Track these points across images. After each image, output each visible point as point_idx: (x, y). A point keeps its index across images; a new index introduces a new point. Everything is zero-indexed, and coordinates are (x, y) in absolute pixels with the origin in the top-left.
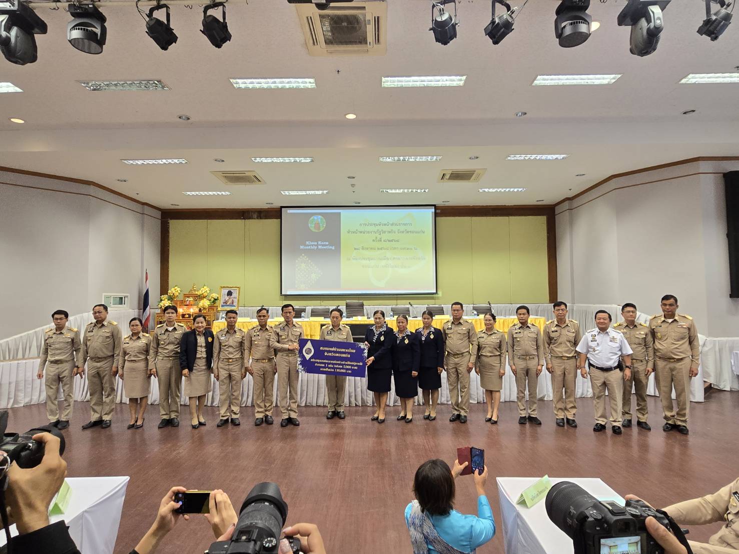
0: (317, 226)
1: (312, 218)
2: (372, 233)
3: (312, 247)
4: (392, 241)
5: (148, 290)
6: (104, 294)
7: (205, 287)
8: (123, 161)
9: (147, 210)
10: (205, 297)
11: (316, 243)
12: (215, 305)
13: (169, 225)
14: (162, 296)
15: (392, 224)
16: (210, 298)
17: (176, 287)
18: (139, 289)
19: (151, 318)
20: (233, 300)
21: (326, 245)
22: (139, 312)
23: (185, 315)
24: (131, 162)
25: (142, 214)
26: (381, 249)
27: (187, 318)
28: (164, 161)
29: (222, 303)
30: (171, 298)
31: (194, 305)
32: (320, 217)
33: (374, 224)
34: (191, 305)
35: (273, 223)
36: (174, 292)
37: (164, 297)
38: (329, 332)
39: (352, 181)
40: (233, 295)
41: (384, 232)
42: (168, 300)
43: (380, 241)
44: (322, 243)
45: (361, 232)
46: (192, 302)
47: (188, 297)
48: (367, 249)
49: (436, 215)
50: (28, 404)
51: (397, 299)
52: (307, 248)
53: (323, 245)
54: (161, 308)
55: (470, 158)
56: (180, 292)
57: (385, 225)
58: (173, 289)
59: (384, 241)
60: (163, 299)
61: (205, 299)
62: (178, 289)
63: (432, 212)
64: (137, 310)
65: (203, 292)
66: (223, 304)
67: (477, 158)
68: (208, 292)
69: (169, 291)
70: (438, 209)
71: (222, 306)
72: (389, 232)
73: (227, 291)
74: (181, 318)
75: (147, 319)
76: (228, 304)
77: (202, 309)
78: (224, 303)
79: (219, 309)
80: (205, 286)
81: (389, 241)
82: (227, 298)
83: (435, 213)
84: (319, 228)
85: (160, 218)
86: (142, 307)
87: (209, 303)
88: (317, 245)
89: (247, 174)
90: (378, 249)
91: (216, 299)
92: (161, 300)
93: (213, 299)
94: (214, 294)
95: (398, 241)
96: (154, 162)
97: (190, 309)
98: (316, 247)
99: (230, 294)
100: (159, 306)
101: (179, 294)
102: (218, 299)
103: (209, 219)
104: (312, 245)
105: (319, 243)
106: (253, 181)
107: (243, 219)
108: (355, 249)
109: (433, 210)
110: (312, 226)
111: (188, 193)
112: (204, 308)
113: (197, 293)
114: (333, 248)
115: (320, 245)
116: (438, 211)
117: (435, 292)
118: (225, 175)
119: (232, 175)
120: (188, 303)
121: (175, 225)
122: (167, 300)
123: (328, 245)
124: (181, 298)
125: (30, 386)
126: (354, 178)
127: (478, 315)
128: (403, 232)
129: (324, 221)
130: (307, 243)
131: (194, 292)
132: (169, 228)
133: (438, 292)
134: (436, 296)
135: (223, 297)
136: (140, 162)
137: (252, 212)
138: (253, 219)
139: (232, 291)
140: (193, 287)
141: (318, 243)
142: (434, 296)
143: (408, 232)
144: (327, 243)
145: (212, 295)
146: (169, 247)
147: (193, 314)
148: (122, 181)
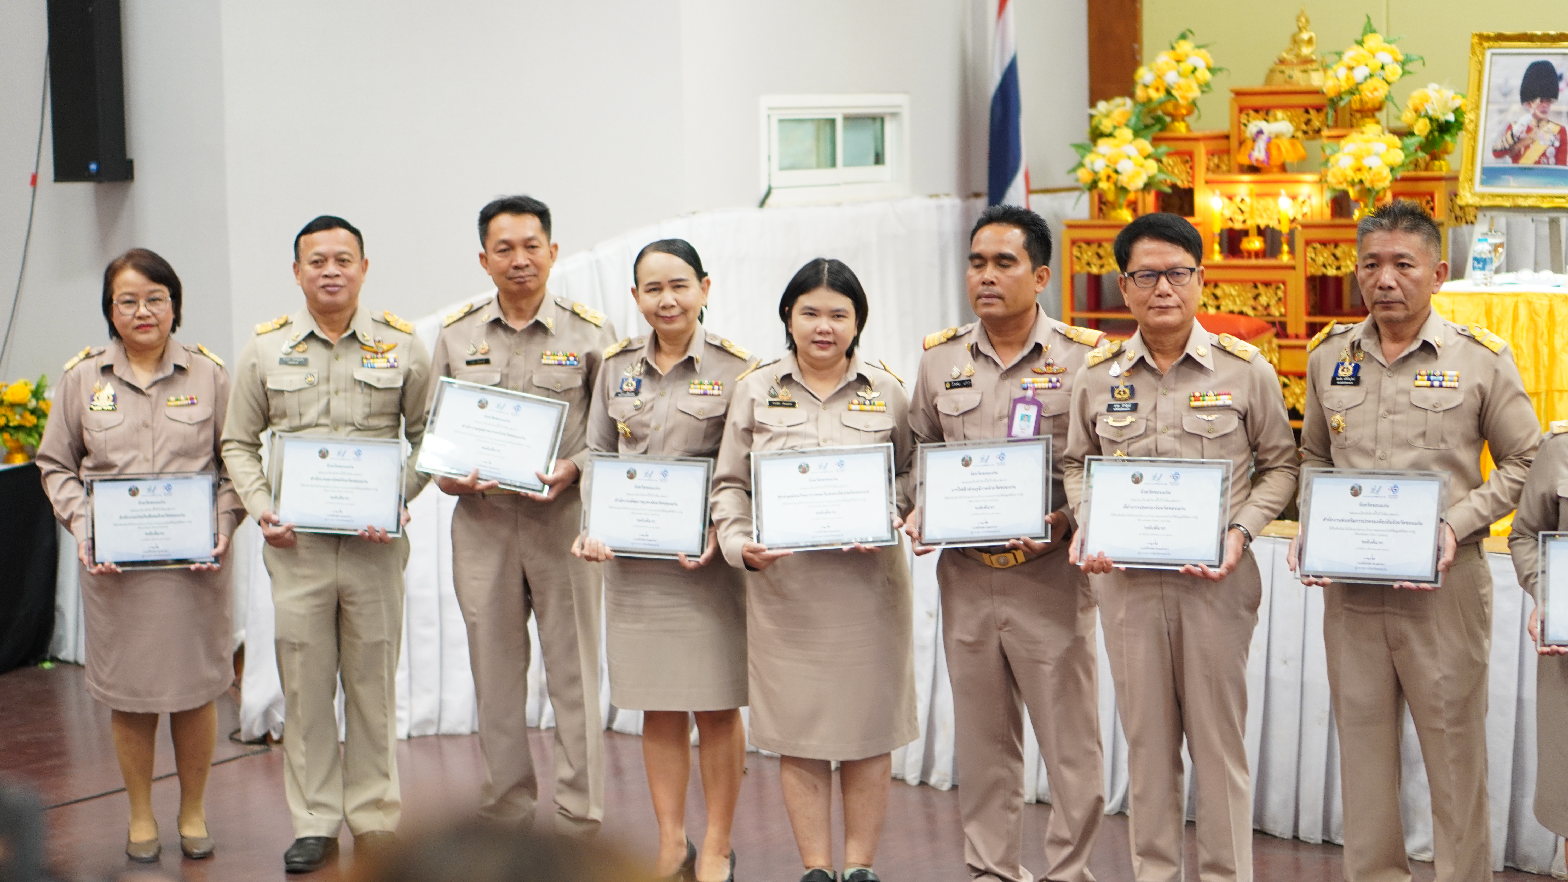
5: (1013, 65)
6: (767, 101)
7: (1373, 41)
10: (1370, 112)
12: (1443, 167)
14: (1103, 106)
16: (1408, 117)
17: (1185, 47)
23: (1245, 233)
27: (1257, 254)
29: (1485, 157)
30: (1155, 122)
31: (1303, 166)
34: (1283, 168)
36: (1171, 77)
42: (1137, 133)
47: (1264, 112)
50: (431, 731)
54: (1094, 185)
56: (1204, 75)
58: (1165, 59)
60: (1106, 125)
61: (1371, 129)
62: (1199, 59)
65: (1360, 74)
66: (1493, 162)
68: (1394, 71)
69: (1144, 75)
71: (1490, 175)
73: (1524, 64)
76: (1528, 159)
77: (1352, 193)
78: (1499, 154)
79: (1466, 197)
80: (1369, 29)
82: (1522, 117)
87: (1399, 157)
91: (1443, 128)
92: (1097, 135)
93: (1422, 128)
94: (1430, 90)
97: (1275, 195)
100: (1084, 175)
101: (1205, 87)
102: (1460, 125)
112: (1367, 193)
113: (1316, 80)
120: (1259, 154)
122: (1128, 133)
124: (1215, 116)
125: (433, 632)
135: (1498, 111)
139: (1555, 62)
140: (1296, 41)
145: (1417, 95)
147: (1292, 232)
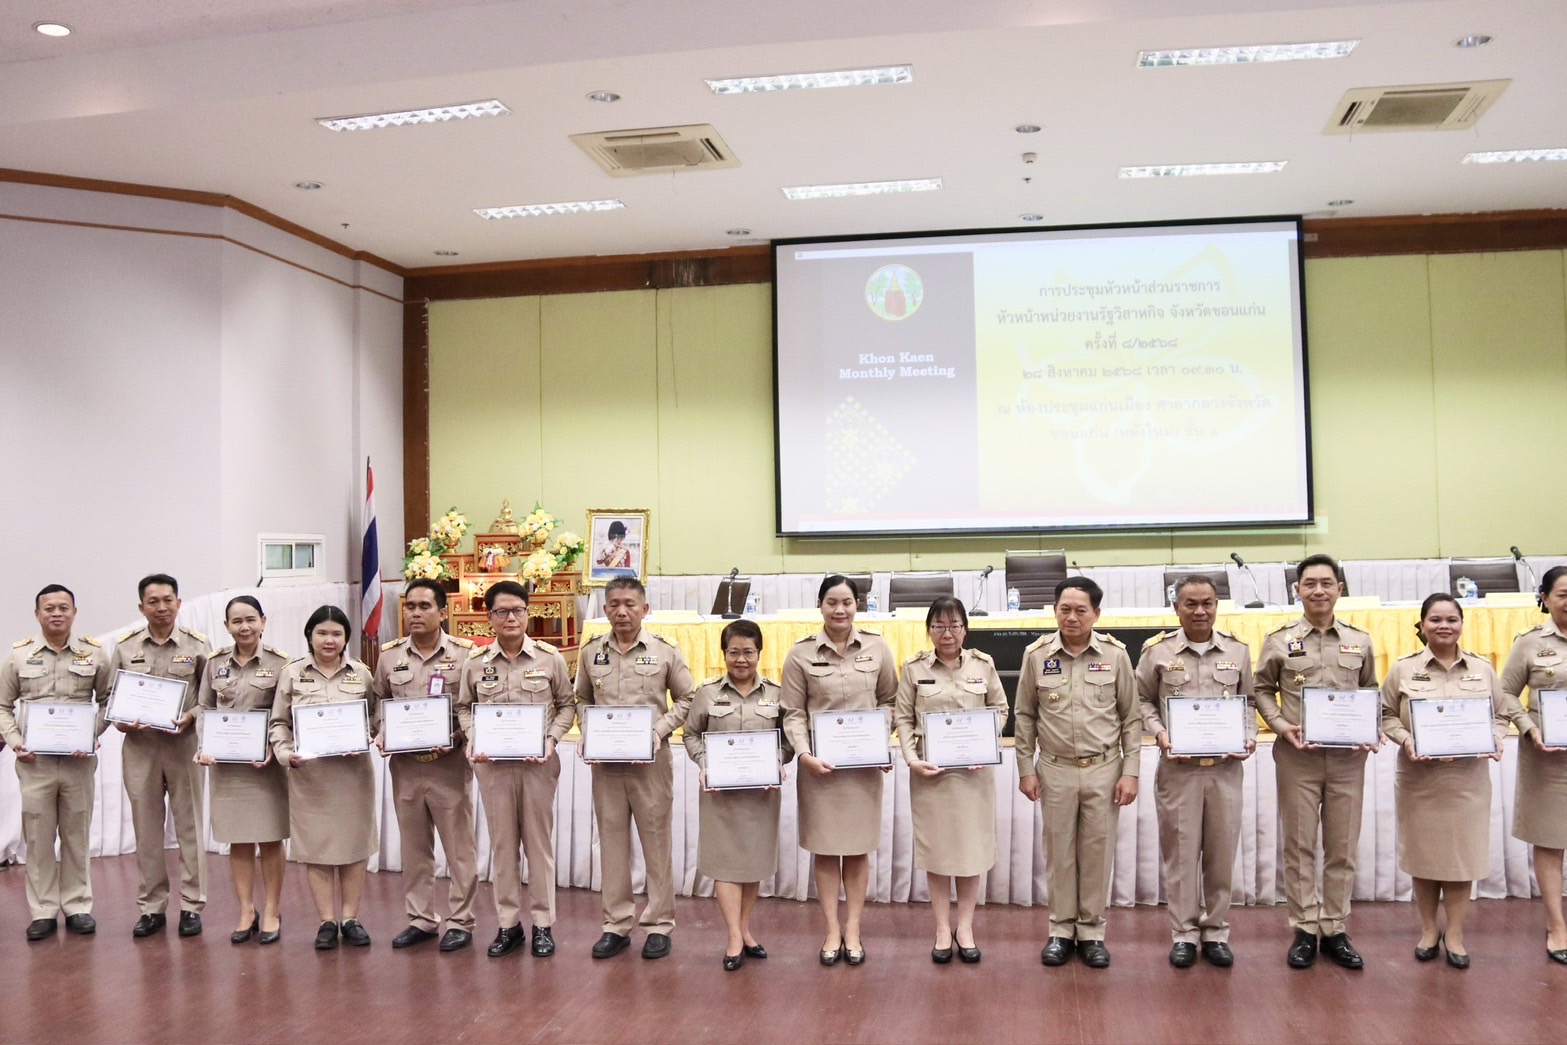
0: (896, 301)
1: (876, 275)
2: (1084, 317)
3: (879, 374)
4: (1152, 344)
5: (374, 520)
6: (261, 536)
7: (540, 512)
8: (322, 123)
9: (369, 274)
10: (539, 544)
11: (891, 359)
12: (574, 568)
13: (426, 319)
14: (414, 541)
15: (1151, 288)
16: (557, 547)
17: (453, 514)
18: (350, 519)
19: (384, 610)
20: (628, 553)
21: (925, 365)
22: (351, 592)
24: (342, 123)
25: (353, 287)
26: (1116, 372)
28: (438, 112)
29: (593, 564)
30: (440, 549)
32: (903, 269)
33: (1090, 289)
34: (500, 570)
35: (747, 297)
36: (448, 528)
37: (418, 544)
38: (1052, 664)
39: (1029, 141)
40: (629, 537)
41: (1126, 314)
42: (432, 554)
43: (1113, 344)
44: (914, 359)
45: (1045, 318)
46: (501, 558)
47: (490, 544)
48: (1068, 373)
49: (1304, 251)
51: (1172, 543)
52: (864, 374)
53: (916, 366)
55: (1459, 43)
56: (463, 527)
57: (1126, 290)
58: (444, 520)
59: (1127, 345)
60: (417, 550)
61: (541, 552)
62: (461, 520)
63: (1290, 242)
64: (345, 587)
65: (535, 527)
66: (597, 566)
67: (1486, 40)
68: (550, 526)
69: (434, 526)
70: (1312, 231)
71: (596, 572)
72: (1143, 314)
73: (609, 523)
74: (471, 611)
75: (375, 614)
76: (613, 565)
77: (534, 581)
78: (599, 562)
79: (585, 581)
80: (538, 507)
81: (1142, 344)
82: (609, 546)
83: (1300, 241)
84: (900, 310)
85: (402, 298)
86: (359, 576)
87: (555, 564)
88: (896, 366)
89: (686, 135)
90: (1105, 372)
91: (573, 551)
92: (412, 554)
93: (564, 551)
94: (567, 534)
95: (1173, 344)
96: (406, 117)
98: (892, 373)
99: (617, 531)
101: (463, 533)
102: (581, 550)
103: (547, 293)
104: (880, 366)
105: (904, 357)
106: (702, 159)
107: (652, 286)
108: (1025, 375)
109: (1293, 235)
110: (877, 303)
111: (492, 212)
112: (541, 581)
113: (513, 530)
114: (950, 373)
115: (906, 365)
116: (1309, 238)
117: (1304, 516)
118: (613, 144)
119: (636, 142)
120: (490, 562)
121: (445, 317)
122: (428, 553)
123: (931, 364)
124: (468, 546)
126: (1037, 129)
127: (1481, 595)
128: (1190, 313)
129: (918, 283)
130: (863, 359)
131: (504, 527)
132: (425, 327)
133: (1317, 519)
134: (1309, 531)
135: (598, 543)
136: (366, 123)
137: (678, 262)
138: (683, 285)
139: (623, 521)
140: (503, 513)
141: (897, 358)
142: (1302, 531)
143: (1206, 312)
144: (930, 358)
145: (560, 538)
146: (427, 386)
148: (308, 188)
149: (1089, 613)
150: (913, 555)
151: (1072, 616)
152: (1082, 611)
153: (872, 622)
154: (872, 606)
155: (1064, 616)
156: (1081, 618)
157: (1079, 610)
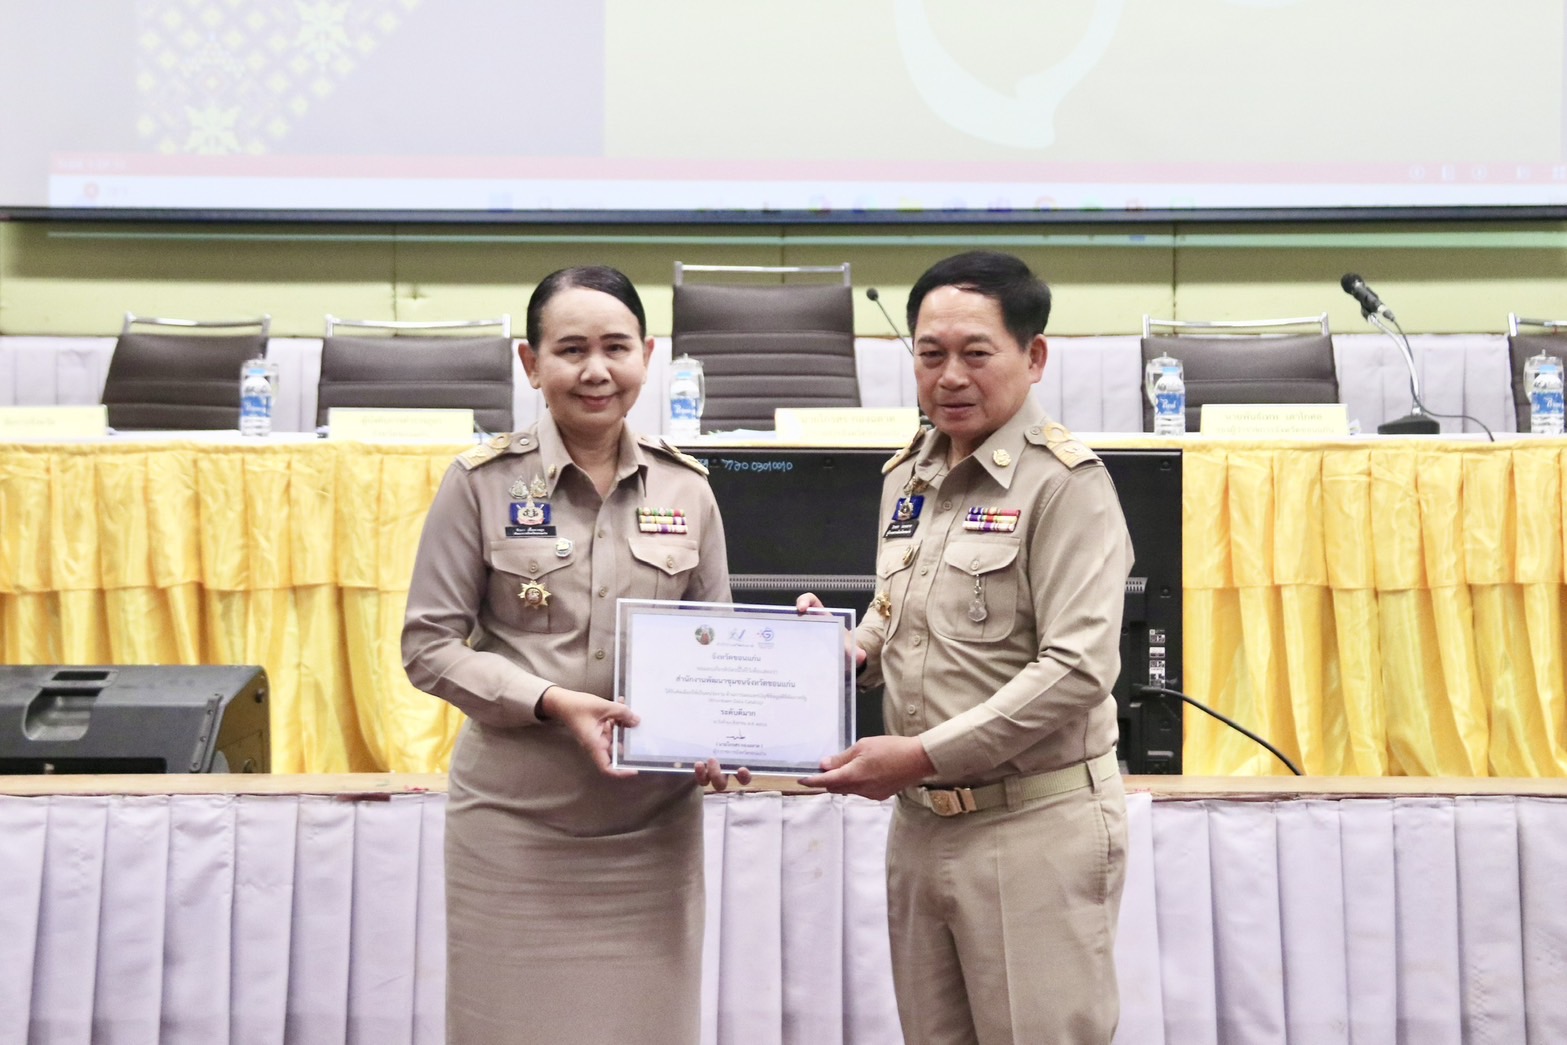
149: (1006, 355)
150: (403, 289)
151: (954, 371)
152: (980, 353)
153: (253, 450)
154: (256, 401)
155: (931, 374)
156: (978, 373)
157: (971, 351)
